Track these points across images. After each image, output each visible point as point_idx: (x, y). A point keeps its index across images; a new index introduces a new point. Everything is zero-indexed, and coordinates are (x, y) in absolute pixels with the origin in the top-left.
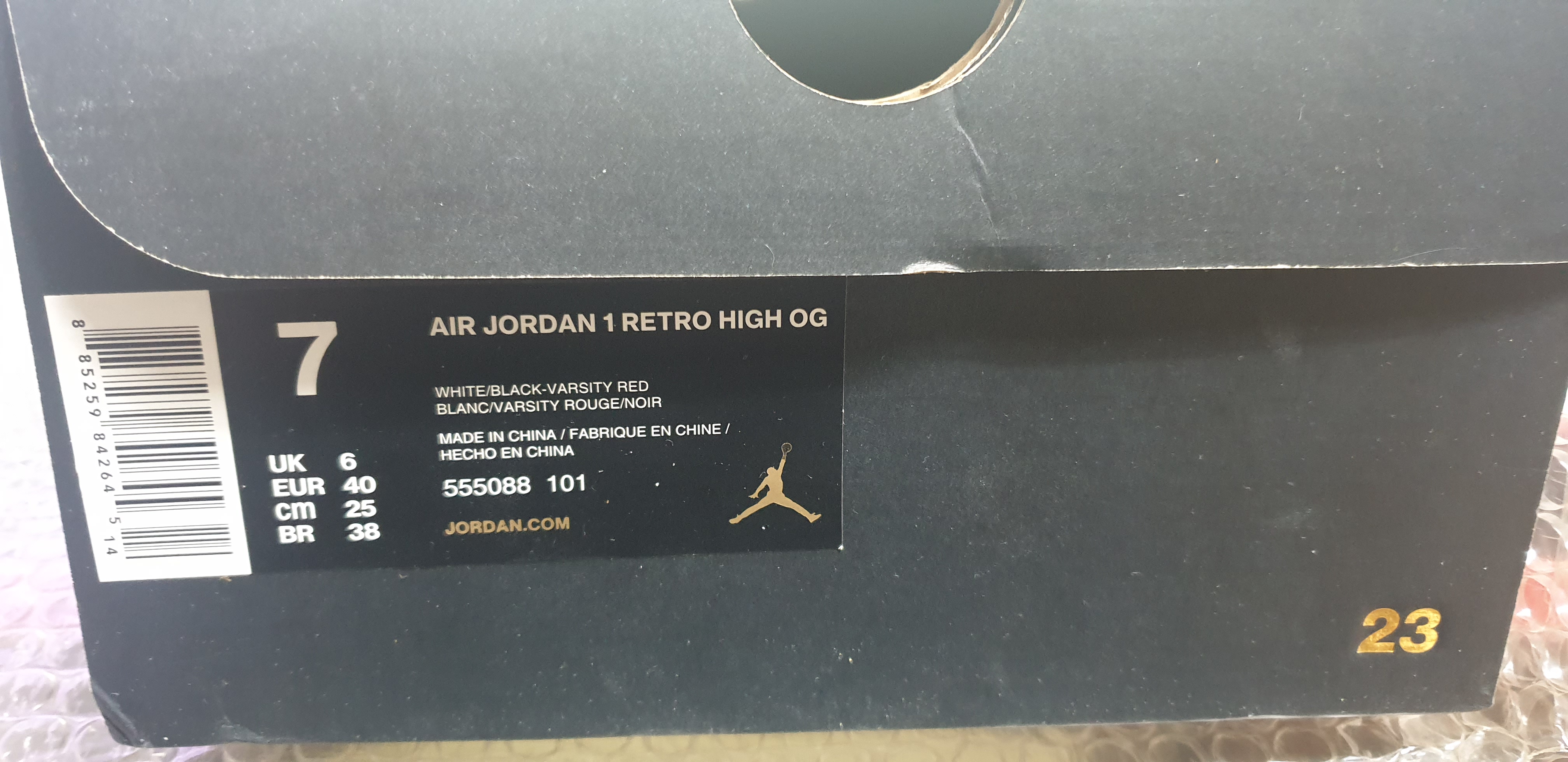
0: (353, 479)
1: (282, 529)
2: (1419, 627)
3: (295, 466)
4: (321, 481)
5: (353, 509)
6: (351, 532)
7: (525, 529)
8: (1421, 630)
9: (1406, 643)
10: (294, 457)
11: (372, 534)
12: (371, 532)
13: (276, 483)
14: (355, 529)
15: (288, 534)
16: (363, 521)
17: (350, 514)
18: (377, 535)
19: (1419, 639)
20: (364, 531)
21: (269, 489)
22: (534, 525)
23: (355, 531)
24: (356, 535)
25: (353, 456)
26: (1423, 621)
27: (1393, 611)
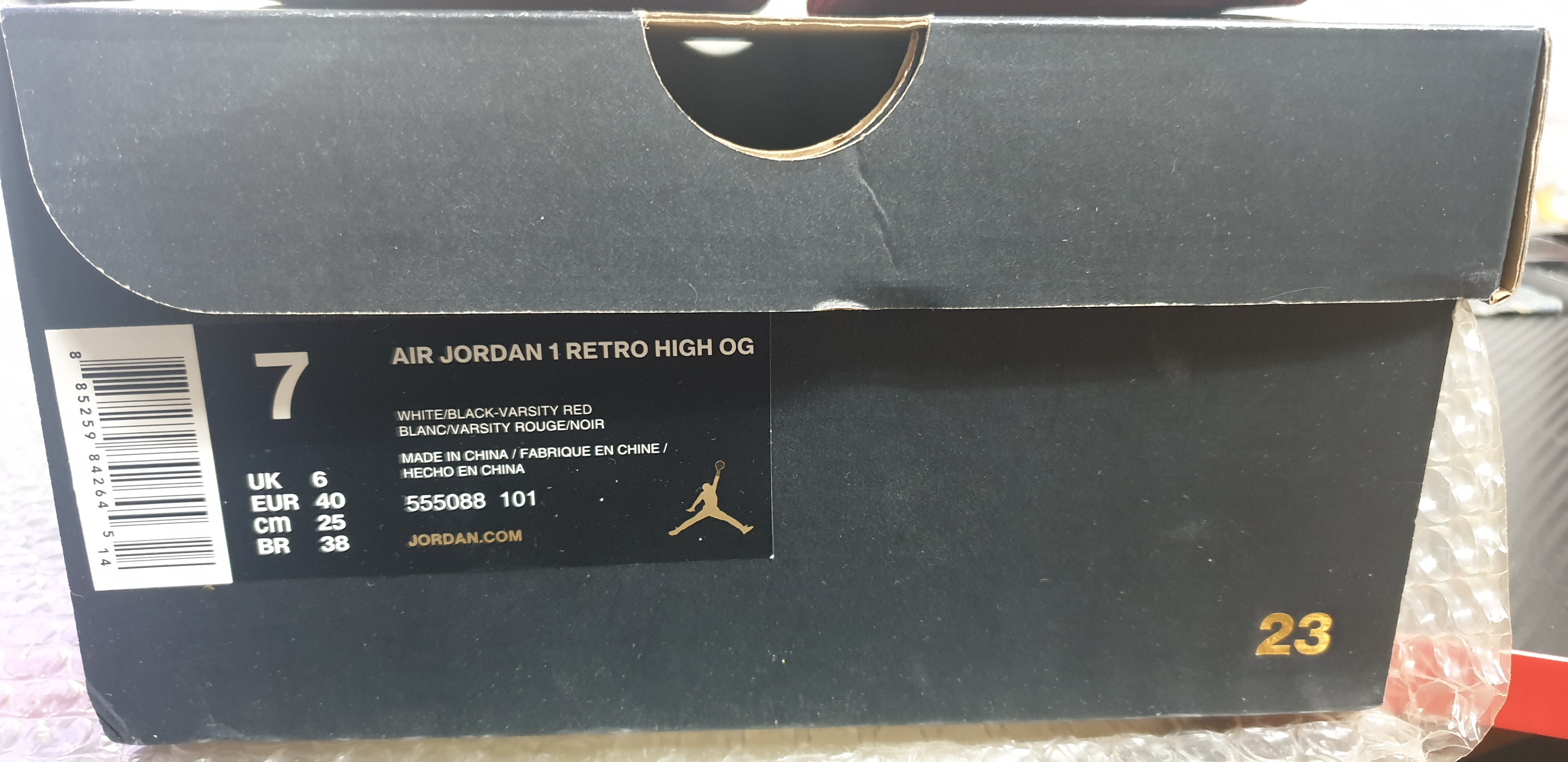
0: (324, 496)
1: (260, 541)
2: (1313, 630)
3: (272, 484)
4: (295, 498)
5: (325, 522)
6: (323, 543)
7: (481, 541)
8: (1314, 632)
9: (1301, 646)
10: (271, 475)
11: (342, 546)
12: (341, 544)
13: (254, 499)
14: (327, 541)
15: (266, 546)
16: (334, 534)
17: (322, 528)
18: (347, 547)
19: (1313, 641)
20: (334, 543)
21: (248, 504)
22: (490, 537)
23: (327, 543)
24: (328, 547)
25: (325, 474)
26: (1316, 625)
27: (1287, 615)
